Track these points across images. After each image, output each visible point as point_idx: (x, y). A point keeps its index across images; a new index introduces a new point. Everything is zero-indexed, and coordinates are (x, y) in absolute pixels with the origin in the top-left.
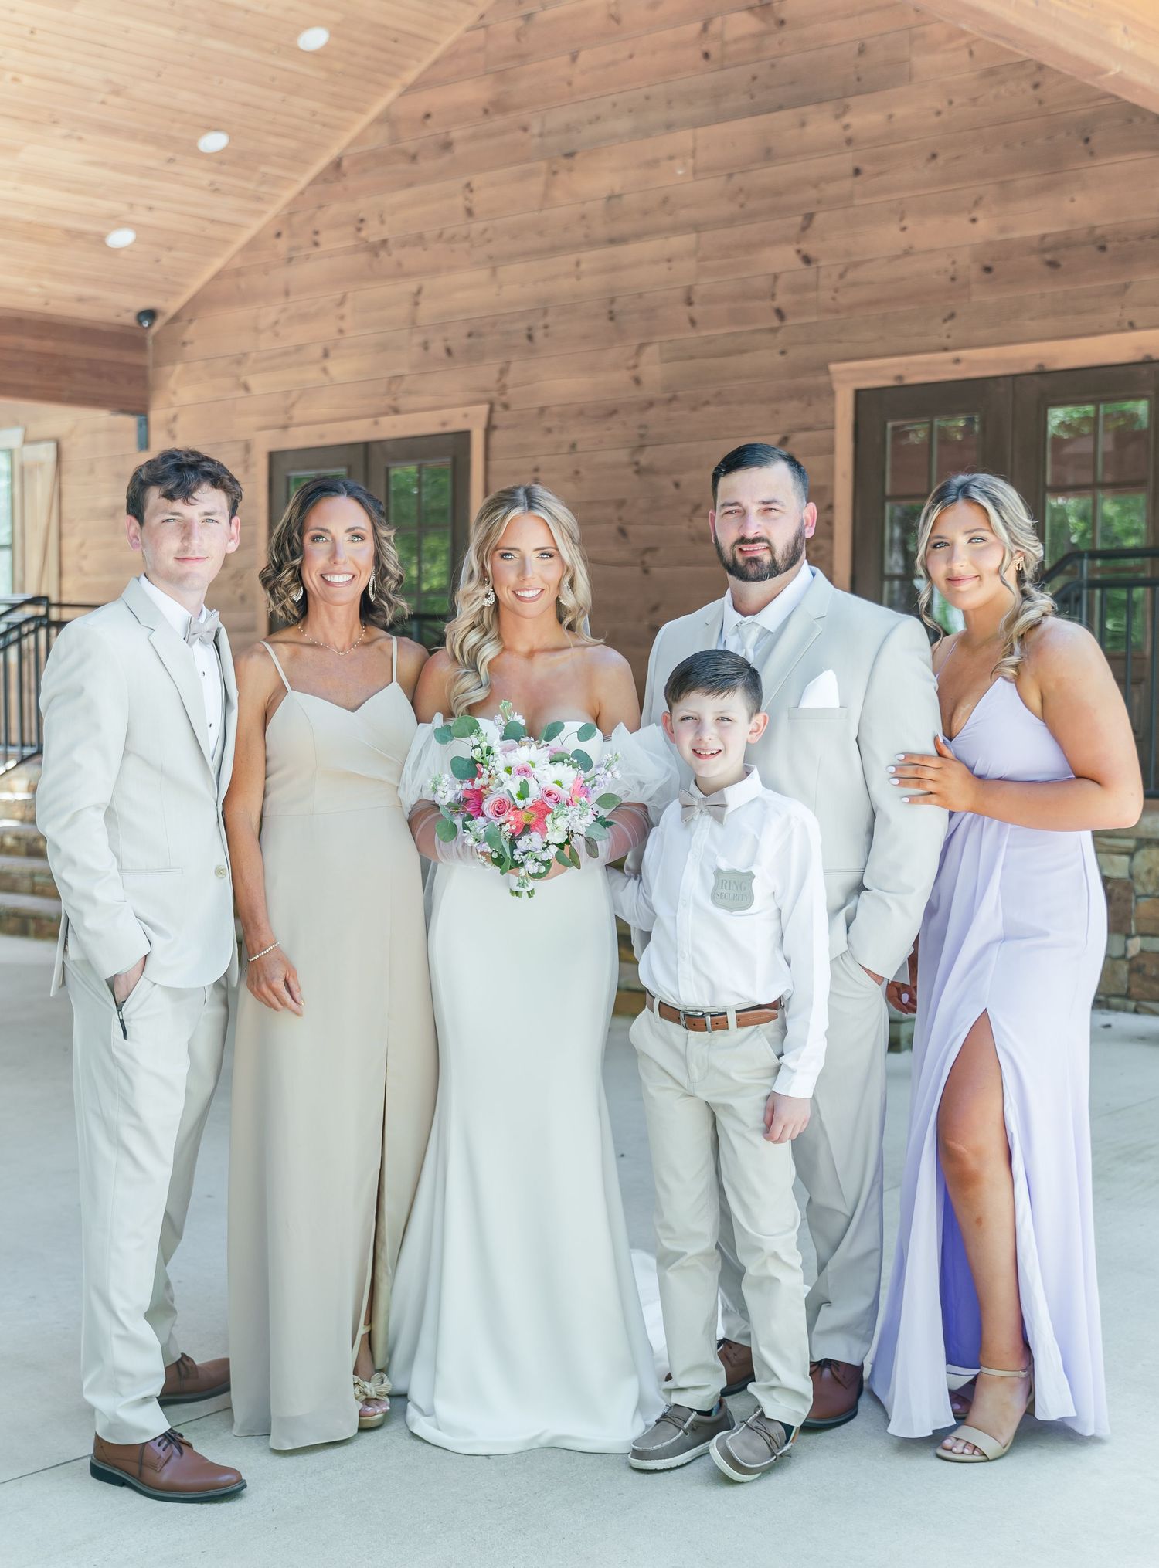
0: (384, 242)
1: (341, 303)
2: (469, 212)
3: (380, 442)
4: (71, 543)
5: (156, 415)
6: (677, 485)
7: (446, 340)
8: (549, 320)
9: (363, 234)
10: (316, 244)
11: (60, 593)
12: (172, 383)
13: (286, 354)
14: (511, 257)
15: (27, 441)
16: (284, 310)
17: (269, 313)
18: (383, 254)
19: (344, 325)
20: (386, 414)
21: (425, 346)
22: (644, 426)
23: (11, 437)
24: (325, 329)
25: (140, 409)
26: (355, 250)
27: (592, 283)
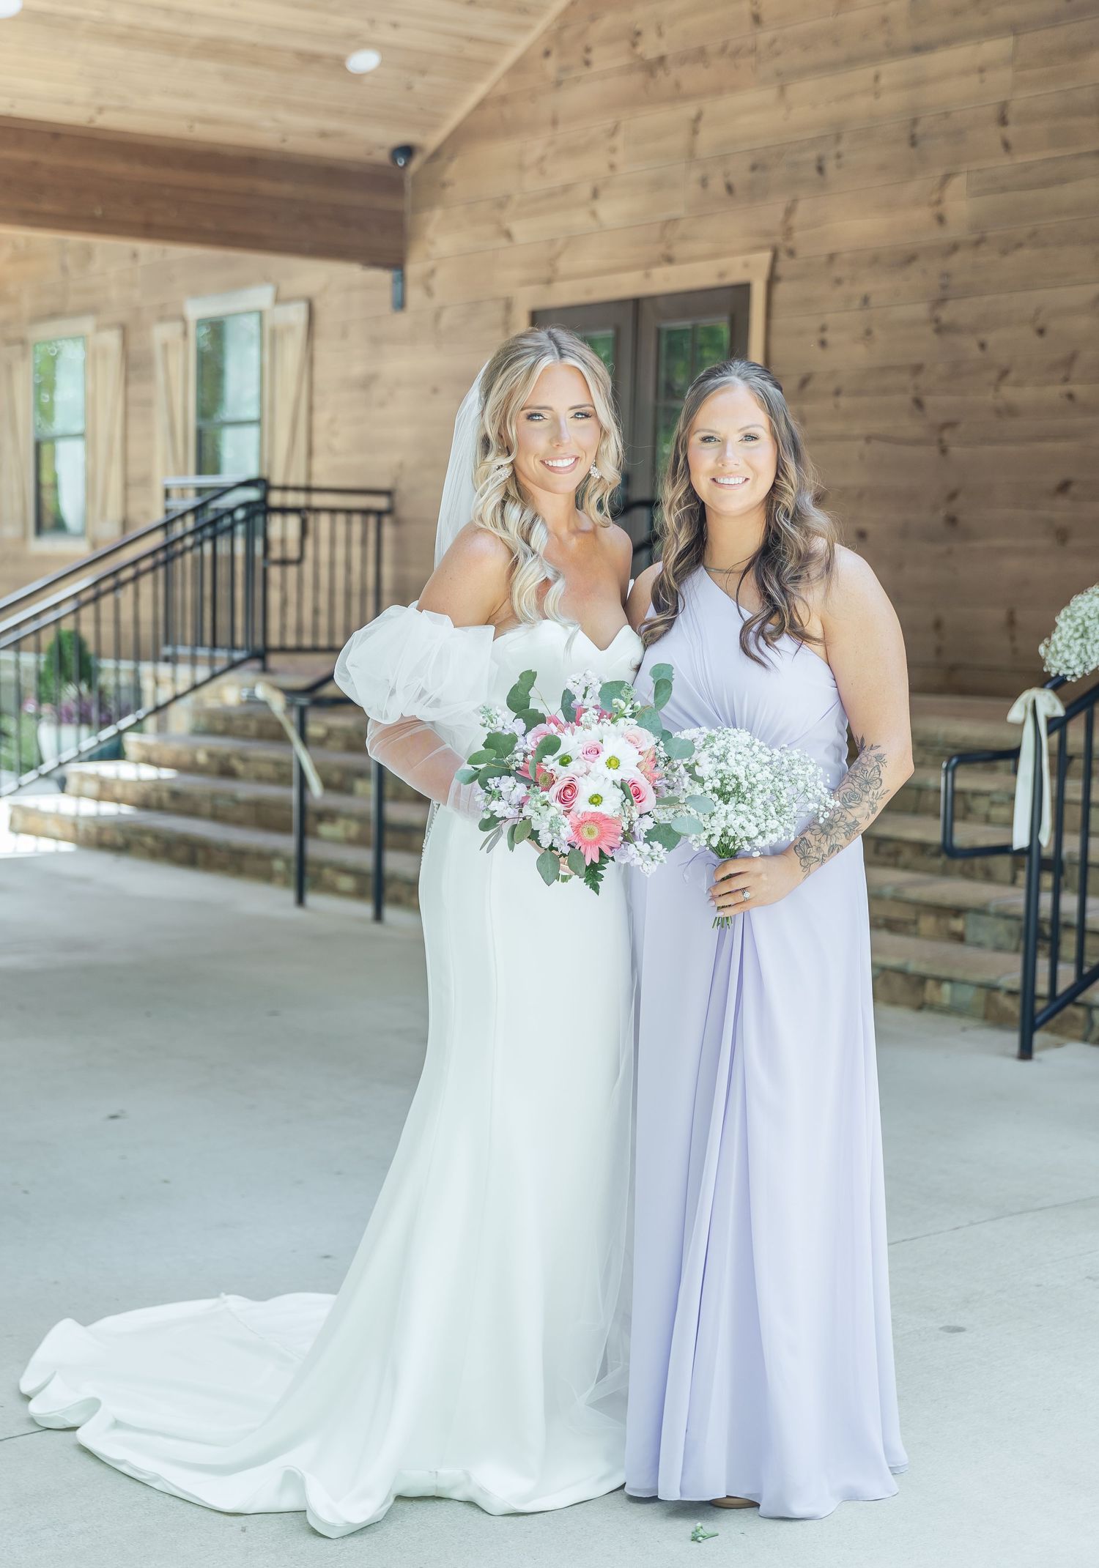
0: (662, 60)
1: (613, 132)
2: (757, 19)
3: (652, 298)
4: (321, 418)
5: (414, 268)
6: (982, 346)
7: (726, 175)
8: (843, 147)
9: (639, 50)
10: (587, 63)
11: (309, 474)
12: (430, 232)
13: (551, 194)
14: (801, 73)
15: (278, 300)
16: (551, 143)
17: (536, 146)
18: (660, 73)
19: (618, 159)
20: (658, 264)
21: (704, 182)
22: (946, 275)
23: (261, 297)
24: (594, 164)
25: (396, 263)
26: (629, 69)
27: (891, 101)
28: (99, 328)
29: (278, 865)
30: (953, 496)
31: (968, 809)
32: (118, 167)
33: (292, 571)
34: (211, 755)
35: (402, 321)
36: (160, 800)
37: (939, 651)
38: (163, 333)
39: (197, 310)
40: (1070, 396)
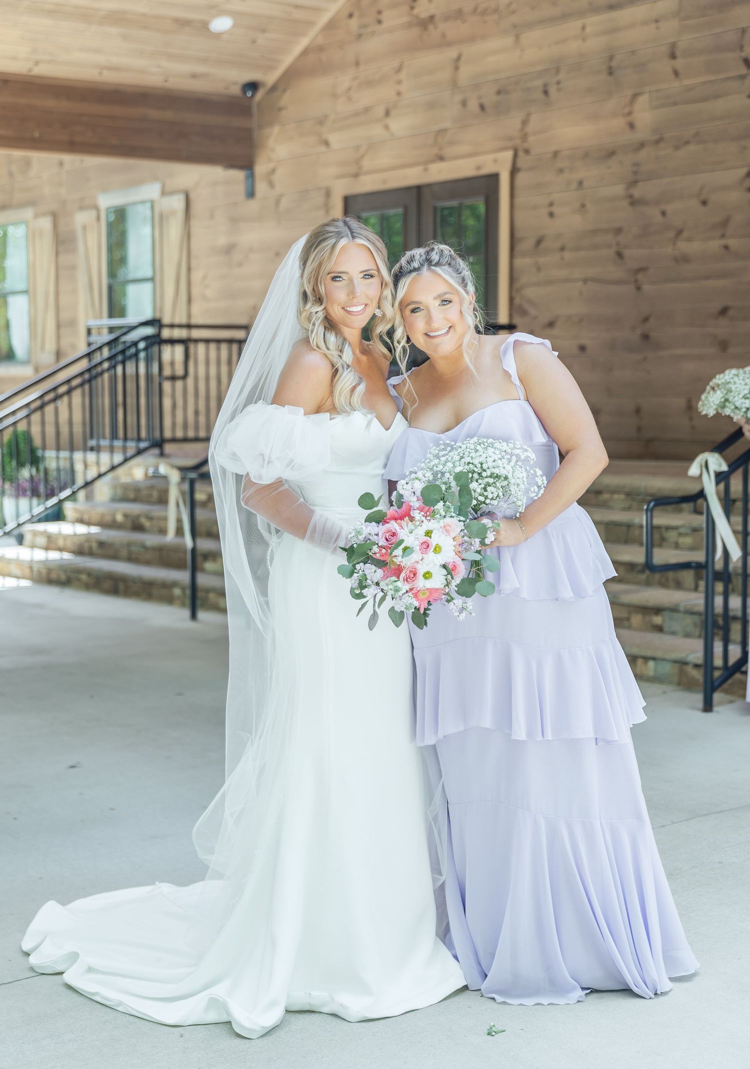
0: (432, 18)
3: (430, 185)
4: (196, 276)
5: (260, 168)
6: (664, 214)
7: (479, 98)
8: (561, 76)
9: (416, 11)
10: (380, 22)
11: (189, 316)
12: (271, 143)
13: (357, 114)
14: (531, 25)
15: (164, 193)
16: (355, 78)
17: (345, 81)
18: (431, 27)
19: (403, 88)
20: (433, 161)
21: (464, 103)
22: (636, 164)
23: (152, 191)
24: (386, 92)
25: (247, 164)
26: (409, 25)
27: (594, 44)
28: (36, 216)
29: (177, 592)
30: (646, 319)
31: (663, 539)
32: (50, 103)
33: (179, 384)
34: (126, 516)
35: (253, 206)
36: (90, 548)
37: (639, 429)
38: (82, 218)
39: (107, 201)
40: (726, 247)
